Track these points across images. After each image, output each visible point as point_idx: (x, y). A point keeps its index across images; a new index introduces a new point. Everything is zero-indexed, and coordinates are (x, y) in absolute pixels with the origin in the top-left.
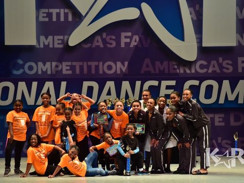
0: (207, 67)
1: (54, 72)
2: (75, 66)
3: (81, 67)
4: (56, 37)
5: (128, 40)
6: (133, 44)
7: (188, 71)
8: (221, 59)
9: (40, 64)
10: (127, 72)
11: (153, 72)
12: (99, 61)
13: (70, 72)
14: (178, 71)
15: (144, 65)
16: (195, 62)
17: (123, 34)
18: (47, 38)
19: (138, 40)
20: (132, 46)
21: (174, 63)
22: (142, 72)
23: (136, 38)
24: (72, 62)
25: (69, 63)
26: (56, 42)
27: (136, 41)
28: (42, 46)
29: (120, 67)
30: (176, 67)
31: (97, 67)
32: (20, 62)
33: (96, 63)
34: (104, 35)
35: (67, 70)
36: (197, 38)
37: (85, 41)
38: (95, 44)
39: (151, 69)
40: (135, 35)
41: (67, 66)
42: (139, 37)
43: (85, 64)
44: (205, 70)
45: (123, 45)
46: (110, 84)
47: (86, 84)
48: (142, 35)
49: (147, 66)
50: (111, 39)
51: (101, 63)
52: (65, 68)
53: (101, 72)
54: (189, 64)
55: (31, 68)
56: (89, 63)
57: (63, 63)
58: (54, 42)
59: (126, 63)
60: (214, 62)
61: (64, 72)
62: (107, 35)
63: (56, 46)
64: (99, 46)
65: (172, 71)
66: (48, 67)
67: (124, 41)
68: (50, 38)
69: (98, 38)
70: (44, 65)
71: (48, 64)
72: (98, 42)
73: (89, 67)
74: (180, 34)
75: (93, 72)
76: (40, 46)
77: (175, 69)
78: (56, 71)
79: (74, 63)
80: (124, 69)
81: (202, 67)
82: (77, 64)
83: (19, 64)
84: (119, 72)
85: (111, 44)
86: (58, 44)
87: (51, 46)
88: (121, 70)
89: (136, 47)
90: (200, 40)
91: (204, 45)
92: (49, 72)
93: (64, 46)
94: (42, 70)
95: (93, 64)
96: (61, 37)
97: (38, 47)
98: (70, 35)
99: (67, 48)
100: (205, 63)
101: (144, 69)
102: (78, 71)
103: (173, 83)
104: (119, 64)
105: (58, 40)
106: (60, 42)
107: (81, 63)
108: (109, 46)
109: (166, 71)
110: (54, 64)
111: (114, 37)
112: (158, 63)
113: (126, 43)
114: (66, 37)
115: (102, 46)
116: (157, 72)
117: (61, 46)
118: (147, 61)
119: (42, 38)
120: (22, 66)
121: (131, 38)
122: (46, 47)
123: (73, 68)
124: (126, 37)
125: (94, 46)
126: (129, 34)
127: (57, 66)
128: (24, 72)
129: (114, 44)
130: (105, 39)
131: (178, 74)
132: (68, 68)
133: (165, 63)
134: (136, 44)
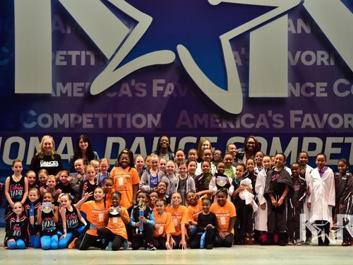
0: (254, 121)
1: (72, 126)
2: (98, 119)
3: (105, 120)
4: (76, 85)
5: (161, 89)
6: (168, 93)
7: (232, 126)
8: (270, 113)
9: (57, 116)
10: (160, 127)
11: (190, 126)
12: (126, 113)
13: (91, 126)
14: (220, 125)
15: (180, 119)
16: (240, 115)
17: (155, 82)
18: (64, 85)
19: (172, 88)
20: (165, 95)
21: (216, 117)
22: (178, 126)
23: (171, 86)
24: (94, 113)
25: (91, 115)
26: (76, 90)
27: (170, 90)
28: (59, 95)
29: (152, 120)
30: (218, 121)
31: (124, 120)
32: (33, 113)
33: (123, 116)
34: (133, 82)
35: (88, 123)
36: (242, 87)
37: (111, 89)
38: (122, 92)
39: (188, 123)
40: (170, 82)
41: (88, 118)
42: (174, 84)
43: (110, 116)
44: (251, 125)
45: (155, 94)
46: (140, 141)
47: (111, 141)
48: (178, 82)
49: (184, 120)
50: (141, 87)
51: (129, 116)
52: (86, 121)
53: (129, 126)
54: (233, 117)
55: (45, 121)
56: (115, 116)
57: (84, 115)
58: (73, 90)
59: (159, 116)
60: (262, 116)
61: (85, 126)
62: (136, 83)
63: (76, 94)
64: (127, 95)
65: (213, 126)
66: (65, 120)
67: (156, 89)
68: (69, 85)
69: (126, 85)
70: (61, 117)
71: (66, 116)
72: (125, 90)
73: (115, 120)
74: (222, 82)
75: (120, 125)
76: (56, 94)
77: (217, 123)
78: (76, 125)
79: (96, 116)
80: (156, 123)
81: (248, 121)
82: (100, 117)
83: (31, 116)
84: (150, 126)
85: (141, 93)
86: (78, 92)
87: (69, 95)
88: (153, 123)
89: (171, 97)
90: (246, 90)
91: (251, 95)
92: (67, 126)
93: (85, 95)
94: (58, 123)
95: (120, 116)
96: (82, 84)
97: (54, 95)
98: (92, 82)
99: (89, 98)
100: (251, 116)
101: (180, 123)
102: (101, 125)
103: (215, 139)
104: (150, 116)
105: (78, 87)
106: (80, 90)
107: (105, 116)
108: (138, 95)
109: (206, 126)
110: (73, 116)
111: (144, 85)
112: (196, 117)
113: (158, 92)
114: (87, 84)
115: (130, 95)
116: (196, 126)
117: (81, 95)
118: (184, 113)
119: (59, 85)
120: (35, 119)
121: (165, 86)
122: (64, 95)
123: (95, 121)
124: (159, 85)
125: (120, 95)
126: (163, 81)
127: (76, 119)
128: (37, 126)
129: (145, 93)
130: (134, 87)
131: (219, 129)
132: (90, 121)
133: (205, 116)
134: (170, 93)
